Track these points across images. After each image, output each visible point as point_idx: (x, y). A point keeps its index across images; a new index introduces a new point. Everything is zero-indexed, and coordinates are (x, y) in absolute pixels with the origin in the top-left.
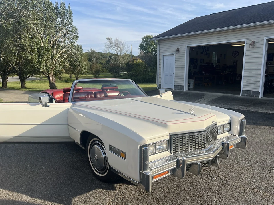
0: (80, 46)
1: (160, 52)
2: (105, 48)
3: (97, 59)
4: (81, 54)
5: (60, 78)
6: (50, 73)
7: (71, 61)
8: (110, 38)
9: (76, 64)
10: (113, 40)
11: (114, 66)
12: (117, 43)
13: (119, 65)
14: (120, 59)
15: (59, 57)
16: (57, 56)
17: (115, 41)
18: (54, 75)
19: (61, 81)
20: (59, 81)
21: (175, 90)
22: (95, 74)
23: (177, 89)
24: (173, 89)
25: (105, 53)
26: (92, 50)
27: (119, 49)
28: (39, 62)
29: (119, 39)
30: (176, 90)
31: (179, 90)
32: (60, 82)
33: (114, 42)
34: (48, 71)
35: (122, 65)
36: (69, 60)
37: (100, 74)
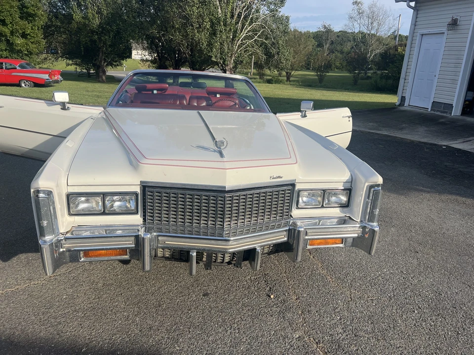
0: (287, 18)
1: (417, 27)
2: (347, 22)
3: (332, 43)
4: (285, 32)
5: (261, 75)
6: (227, 65)
7: (266, 46)
8: (360, 2)
9: (274, 51)
10: (365, 7)
11: (356, 56)
12: (373, 12)
13: (371, 56)
14: (372, 45)
15: (246, 38)
16: (243, 35)
17: (370, 8)
18: (233, 68)
19: (261, 80)
20: (259, 80)
21: (432, 112)
22: (320, 71)
23: (438, 111)
24: (429, 110)
25: (345, 32)
26: (325, 27)
27: (375, 24)
28: (210, 45)
29: (378, 4)
30: (436, 113)
31: (441, 112)
32: (260, 82)
33: (367, 9)
34: (224, 61)
35: (375, 55)
36: (263, 43)
37: (328, 73)
